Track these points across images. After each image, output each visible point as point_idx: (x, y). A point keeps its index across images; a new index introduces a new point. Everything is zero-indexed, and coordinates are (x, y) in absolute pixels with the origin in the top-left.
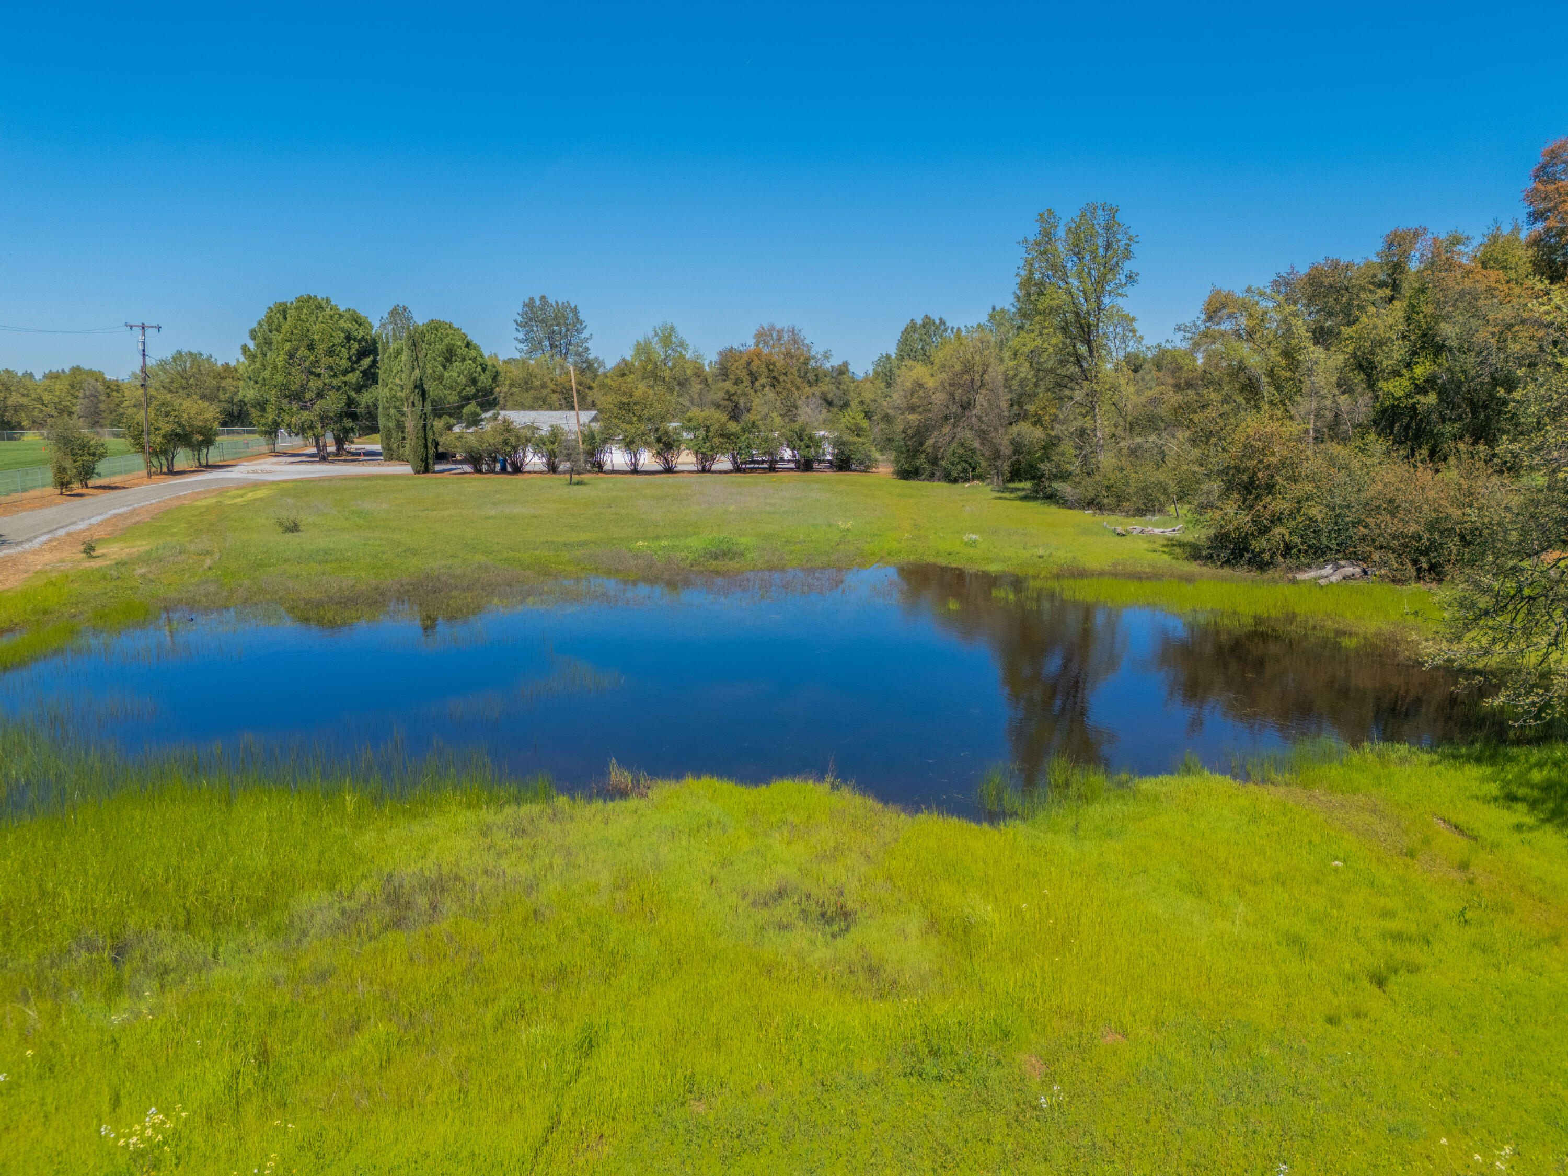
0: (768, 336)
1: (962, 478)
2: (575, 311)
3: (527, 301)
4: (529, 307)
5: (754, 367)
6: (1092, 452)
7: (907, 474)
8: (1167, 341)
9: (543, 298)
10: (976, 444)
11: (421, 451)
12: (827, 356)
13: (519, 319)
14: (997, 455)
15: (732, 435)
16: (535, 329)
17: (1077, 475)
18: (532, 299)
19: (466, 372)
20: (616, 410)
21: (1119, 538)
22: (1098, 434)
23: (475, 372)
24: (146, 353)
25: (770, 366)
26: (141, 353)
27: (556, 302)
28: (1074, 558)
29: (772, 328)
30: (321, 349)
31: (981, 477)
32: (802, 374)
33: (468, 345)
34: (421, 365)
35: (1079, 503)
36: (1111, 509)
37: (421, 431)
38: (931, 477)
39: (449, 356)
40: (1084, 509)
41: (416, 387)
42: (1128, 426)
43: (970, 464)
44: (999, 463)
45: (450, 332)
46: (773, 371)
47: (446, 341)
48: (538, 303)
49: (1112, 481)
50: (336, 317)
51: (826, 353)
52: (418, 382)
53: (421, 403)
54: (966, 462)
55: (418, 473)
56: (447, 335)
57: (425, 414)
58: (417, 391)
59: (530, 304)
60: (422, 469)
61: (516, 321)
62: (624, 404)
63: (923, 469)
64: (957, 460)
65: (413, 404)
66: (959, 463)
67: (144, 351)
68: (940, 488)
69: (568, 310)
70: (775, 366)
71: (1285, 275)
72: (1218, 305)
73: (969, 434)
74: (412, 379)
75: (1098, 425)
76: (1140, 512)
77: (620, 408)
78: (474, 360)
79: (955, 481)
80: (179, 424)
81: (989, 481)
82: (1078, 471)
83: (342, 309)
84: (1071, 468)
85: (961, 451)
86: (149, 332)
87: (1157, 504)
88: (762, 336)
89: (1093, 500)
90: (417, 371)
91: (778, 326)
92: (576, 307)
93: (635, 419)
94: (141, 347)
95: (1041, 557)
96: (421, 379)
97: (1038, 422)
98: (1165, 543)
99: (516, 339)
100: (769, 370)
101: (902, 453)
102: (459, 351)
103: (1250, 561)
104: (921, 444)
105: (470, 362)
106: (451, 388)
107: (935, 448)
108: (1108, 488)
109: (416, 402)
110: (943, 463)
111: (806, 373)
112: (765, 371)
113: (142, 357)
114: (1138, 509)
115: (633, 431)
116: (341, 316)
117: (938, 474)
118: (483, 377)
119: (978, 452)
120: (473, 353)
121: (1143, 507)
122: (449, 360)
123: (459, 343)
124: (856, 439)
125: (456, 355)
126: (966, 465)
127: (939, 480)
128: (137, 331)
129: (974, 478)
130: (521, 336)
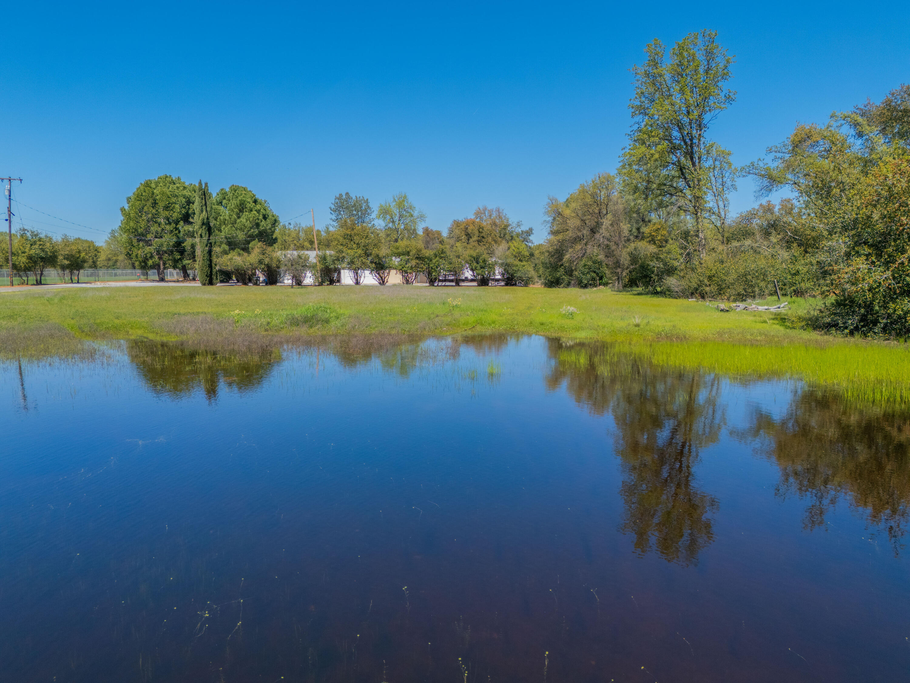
0: (483, 214)
1: (591, 285)
2: (367, 202)
3: (338, 196)
4: (339, 199)
5: (469, 231)
6: (695, 250)
7: (553, 283)
8: (760, 159)
9: (347, 194)
10: (601, 257)
11: (207, 269)
12: (519, 225)
13: (333, 207)
14: (617, 264)
15: (426, 258)
16: (342, 213)
17: (682, 270)
18: (341, 195)
19: (251, 219)
20: (341, 239)
21: (722, 313)
22: (701, 235)
23: (258, 219)
24: (12, 198)
25: (480, 229)
26: (8, 197)
27: (356, 197)
28: (674, 326)
29: (485, 209)
30: (161, 204)
31: (606, 284)
32: (502, 235)
33: (255, 202)
34: (208, 209)
35: (684, 293)
36: (713, 297)
37: (206, 255)
38: (568, 285)
39: (242, 208)
40: (688, 297)
41: (203, 224)
42: (725, 239)
43: (597, 274)
44: (619, 270)
45: (244, 192)
46: (482, 232)
47: (240, 198)
48: (344, 197)
49: (714, 272)
50: (181, 188)
51: (518, 223)
52: (205, 221)
53: (207, 235)
54: (595, 272)
55: (204, 284)
56: (241, 194)
57: (211, 243)
58: (204, 227)
59: (340, 197)
60: (207, 282)
61: (330, 208)
62: (347, 235)
63: (563, 279)
64: (587, 270)
65: (201, 236)
66: (588, 273)
67: (10, 196)
68: (574, 292)
69: (363, 201)
70: (483, 229)
71: (862, 107)
72: (803, 136)
73: (596, 250)
74: (201, 218)
75: (700, 227)
76: (741, 297)
77: (345, 238)
78: (258, 211)
79: (585, 286)
80: (43, 250)
81: (611, 285)
82: (683, 267)
83: (187, 184)
84: (676, 264)
85: (590, 263)
86: (13, 183)
87: (757, 289)
88: (478, 214)
89: (696, 289)
90: (204, 212)
91: (489, 208)
92: (367, 200)
93: (354, 246)
94: (7, 193)
95: (637, 325)
96: (208, 218)
97: (653, 241)
98: (773, 317)
99: (331, 219)
100: (479, 232)
101: (548, 268)
102: (248, 205)
103: (884, 329)
104: (561, 260)
105: (255, 212)
106: (241, 229)
107: (571, 262)
108: (710, 278)
109: (203, 235)
110: (577, 273)
111: (505, 235)
112: (477, 233)
113: (8, 201)
114: (739, 294)
115: (352, 254)
116: (185, 188)
117: (573, 282)
118: (263, 223)
119: (604, 264)
120: (258, 207)
121: (743, 292)
122: (241, 211)
123: (249, 200)
124: (519, 263)
125: (246, 208)
126: (594, 275)
127: (574, 286)
128: (6, 182)
129: (600, 284)
130: (334, 217)
